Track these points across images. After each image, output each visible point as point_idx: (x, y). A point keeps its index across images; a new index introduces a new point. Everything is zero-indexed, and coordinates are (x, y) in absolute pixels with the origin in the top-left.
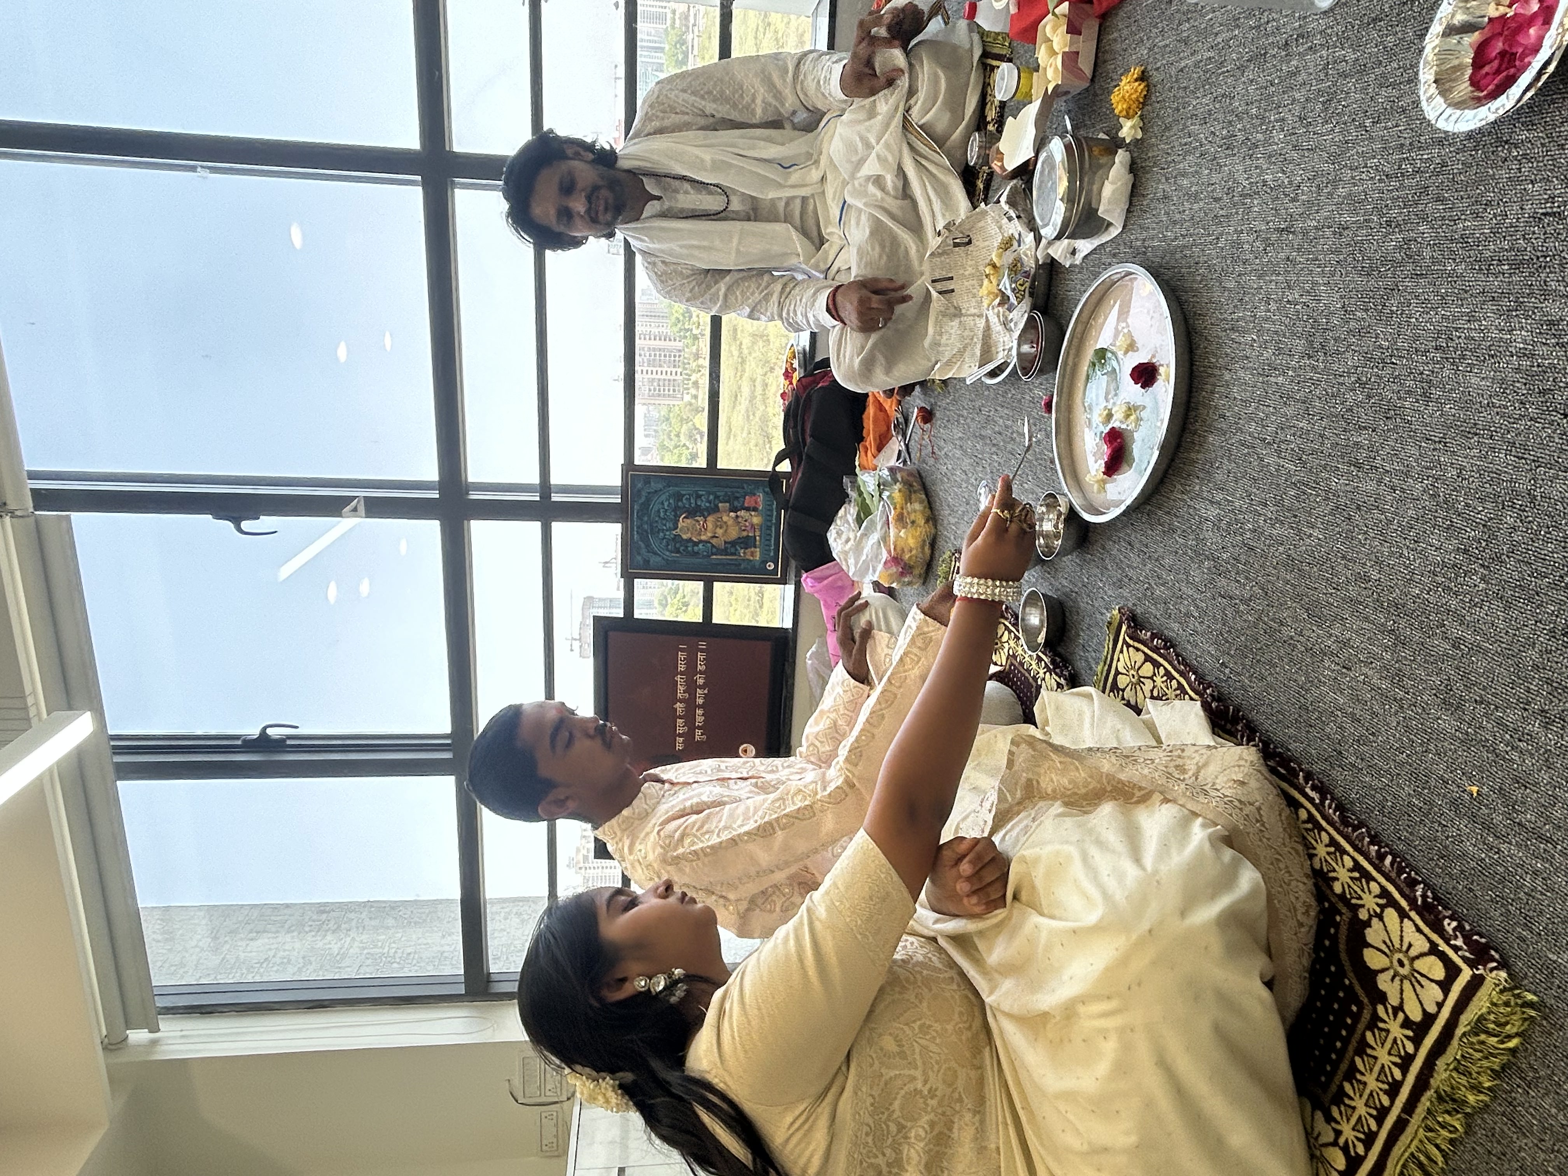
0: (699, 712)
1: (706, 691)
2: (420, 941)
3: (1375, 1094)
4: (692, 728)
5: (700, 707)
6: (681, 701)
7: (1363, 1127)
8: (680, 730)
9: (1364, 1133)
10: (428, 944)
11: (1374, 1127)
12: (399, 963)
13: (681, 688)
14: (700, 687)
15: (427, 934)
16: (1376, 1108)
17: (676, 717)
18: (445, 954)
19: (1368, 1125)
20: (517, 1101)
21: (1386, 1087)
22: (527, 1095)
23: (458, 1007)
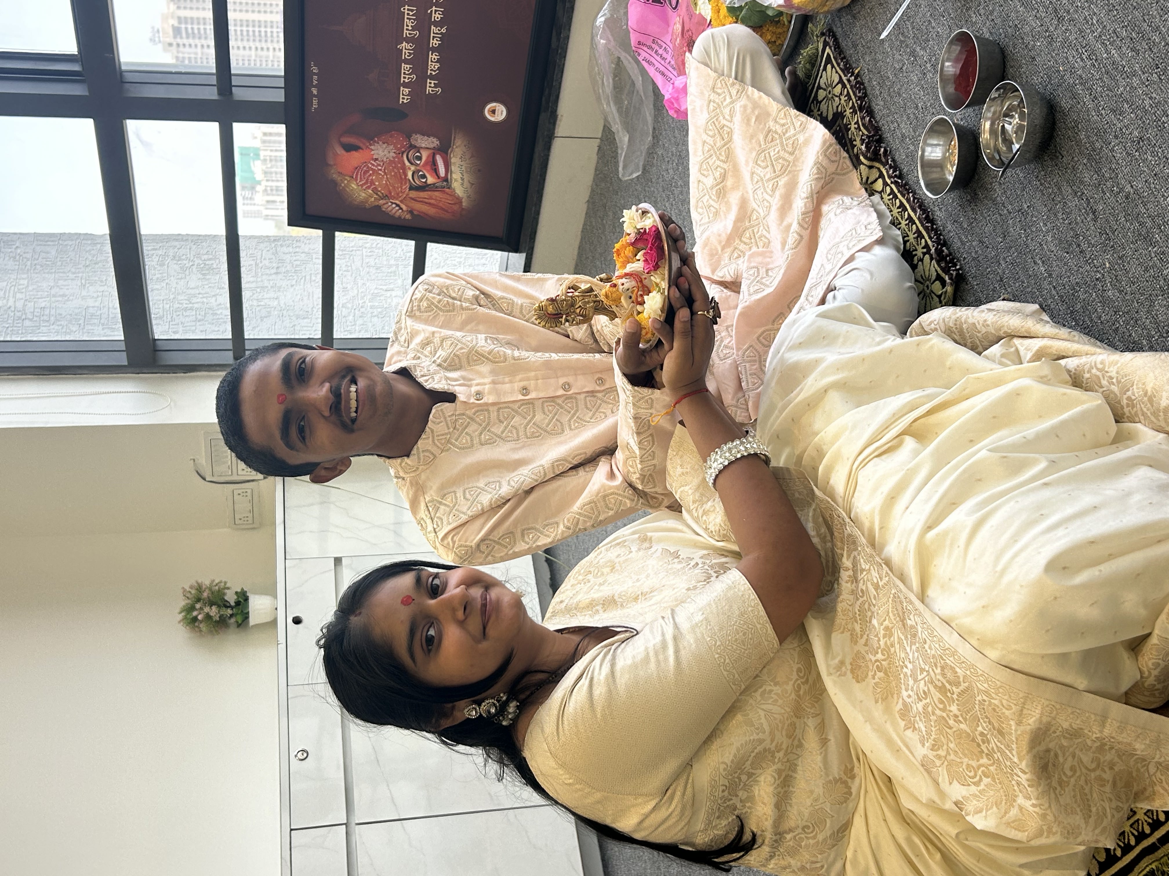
0: (434, 56)
1: (444, 30)
2: (53, 292)
3: (1140, 822)
4: (422, 75)
5: (434, 50)
6: (408, 40)
7: (1124, 839)
8: (405, 78)
9: (1124, 843)
10: (64, 295)
11: (1133, 842)
12: (31, 320)
13: (408, 24)
14: (436, 24)
15: (61, 282)
16: (1138, 831)
17: (399, 61)
18: (91, 310)
19: (1129, 840)
20: (204, 479)
21: (1150, 821)
22: (215, 473)
23: (122, 378)
